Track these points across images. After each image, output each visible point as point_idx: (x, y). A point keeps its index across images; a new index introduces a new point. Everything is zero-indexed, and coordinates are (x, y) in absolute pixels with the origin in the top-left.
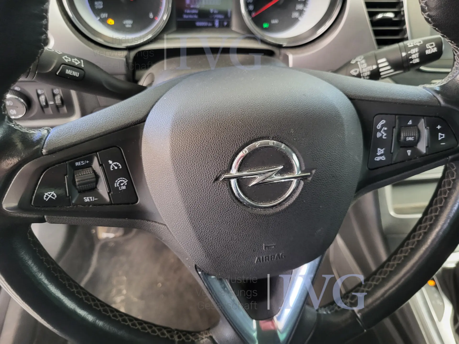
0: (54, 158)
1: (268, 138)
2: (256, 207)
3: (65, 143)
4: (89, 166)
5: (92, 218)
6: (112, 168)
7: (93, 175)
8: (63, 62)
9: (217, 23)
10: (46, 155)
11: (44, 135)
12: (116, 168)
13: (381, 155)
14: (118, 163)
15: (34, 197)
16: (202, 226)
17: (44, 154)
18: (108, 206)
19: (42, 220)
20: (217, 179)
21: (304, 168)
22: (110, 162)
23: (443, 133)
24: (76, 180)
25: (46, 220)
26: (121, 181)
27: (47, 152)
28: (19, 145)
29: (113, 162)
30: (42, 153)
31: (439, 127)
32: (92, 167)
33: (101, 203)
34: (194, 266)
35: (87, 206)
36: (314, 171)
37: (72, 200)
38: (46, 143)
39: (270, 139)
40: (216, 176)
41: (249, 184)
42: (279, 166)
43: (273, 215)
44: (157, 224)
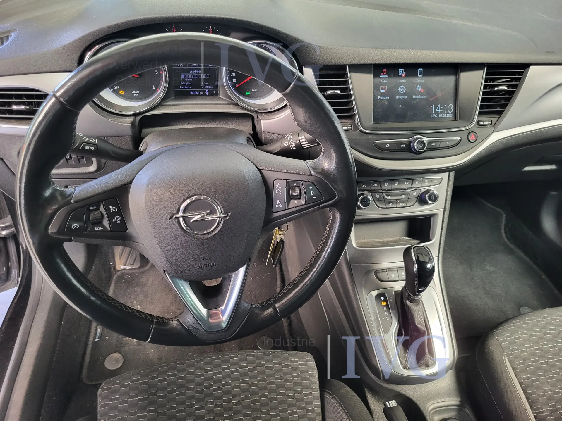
0: (78, 205)
1: (200, 195)
2: (195, 234)
3: (84, 196)
4: (98, 209)
5: (99, 240)
6: (112, 211)
7: (100, 215)
8: (84, 141)
9: (207, 93)
10: (73, 203)
11: (72, 192)
12: (114, 210)
13: (279, 204)
14: (115, 208)
15: (66, 227)
16: (164, 245)
17: (72, 203)
18: (109, 233)
19: (70, 240)
20: (171, 218)
21: (223, 212)
22: (111, 207)
23: (313, 191)
24: (90, 217)
25: (73, 240)
26: (117, 218)
27: (74, 202)
28: (59, 198)
29: (112, 207)
30: (71, 203)
31: (311, 188)
32: (100, 210)
33: (104, 230)
34: (163, 270)
35: (96, 232)
36: (230, 214)
37: (88, 228)
38: (73, 197)
39: (202, 195)
40: (171, 216)
41: (190, 221)
42: (208, 210)
43: (207, 239)
44: (139, 244)
